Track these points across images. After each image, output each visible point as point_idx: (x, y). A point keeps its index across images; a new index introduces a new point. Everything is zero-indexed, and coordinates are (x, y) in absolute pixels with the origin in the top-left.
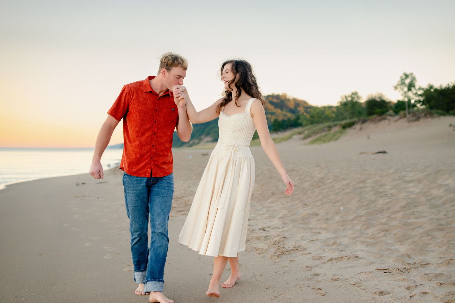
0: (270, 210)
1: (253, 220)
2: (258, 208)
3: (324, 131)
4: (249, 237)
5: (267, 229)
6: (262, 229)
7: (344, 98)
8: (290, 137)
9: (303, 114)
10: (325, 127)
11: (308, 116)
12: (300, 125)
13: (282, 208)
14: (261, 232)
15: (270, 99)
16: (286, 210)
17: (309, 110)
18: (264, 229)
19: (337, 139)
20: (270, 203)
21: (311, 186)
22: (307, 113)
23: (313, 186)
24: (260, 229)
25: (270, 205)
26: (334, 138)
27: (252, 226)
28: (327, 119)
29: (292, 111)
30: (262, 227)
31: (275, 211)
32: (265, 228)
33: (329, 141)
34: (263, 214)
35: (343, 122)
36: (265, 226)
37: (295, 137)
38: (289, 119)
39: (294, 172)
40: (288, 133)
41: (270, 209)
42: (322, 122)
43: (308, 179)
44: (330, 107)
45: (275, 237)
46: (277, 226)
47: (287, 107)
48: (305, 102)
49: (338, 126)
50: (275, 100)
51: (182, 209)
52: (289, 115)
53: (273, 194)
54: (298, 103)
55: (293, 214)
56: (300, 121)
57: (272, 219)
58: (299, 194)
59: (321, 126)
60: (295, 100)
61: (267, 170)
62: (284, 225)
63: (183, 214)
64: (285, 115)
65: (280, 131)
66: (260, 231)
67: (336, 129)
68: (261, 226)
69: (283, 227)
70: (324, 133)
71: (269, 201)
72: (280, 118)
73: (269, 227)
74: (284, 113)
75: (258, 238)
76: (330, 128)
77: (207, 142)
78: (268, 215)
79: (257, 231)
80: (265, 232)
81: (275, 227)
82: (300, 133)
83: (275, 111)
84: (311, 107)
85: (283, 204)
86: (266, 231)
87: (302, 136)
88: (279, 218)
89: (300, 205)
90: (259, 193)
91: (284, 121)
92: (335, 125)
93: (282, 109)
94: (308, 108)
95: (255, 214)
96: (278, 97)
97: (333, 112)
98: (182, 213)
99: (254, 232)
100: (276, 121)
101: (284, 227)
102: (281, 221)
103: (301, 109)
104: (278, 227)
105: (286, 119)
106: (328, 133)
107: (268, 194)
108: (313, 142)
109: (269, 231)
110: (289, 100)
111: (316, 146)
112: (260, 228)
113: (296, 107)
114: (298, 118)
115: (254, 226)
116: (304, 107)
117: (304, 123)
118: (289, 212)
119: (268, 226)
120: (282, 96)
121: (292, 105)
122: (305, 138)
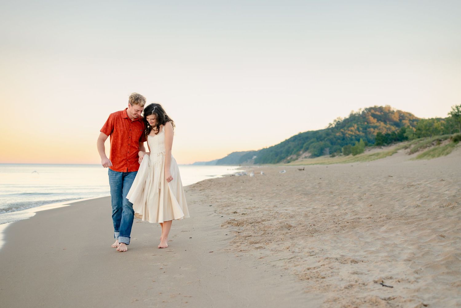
0: (387, 245)
1: (363, 263)
2: (368, 240)
3: (433, 144)
4: (358, 299)
5: (387, 283)
6: (379, 282)
7: (454, 108)
8: (395, 152)
9: (408, 127)
10: (434, 141)
11: (414, 129)
12: (406, 139)
13: (406, 241)
14: (378, 288)
15: (373, 111)
16: (413, 244)
17: (415, 123)
18: (383, 282)
19: (447, 154)
20: (386, 232)
21: (440, 207)
22: (413, 126)
23: (443, 207)
24: (376, 282)
25: (386, 235)
26: (445, 152)
27: (362, 274)
28: (436, 131)
29: (397, 124)
30: (379, 277)
31: (396, 245)
32: (384, 280)
33: (439, 155)
34: (378, 251)
35: (455, 135)
36: (383, 275)
37: (401, 151)
38: (394, 133)
39: (412, 188)
40: (392, 148)
41: (387, 242)
42: (430, 136)
43: (434, 197)
44: (438, 120)
45: (405, 301)
46: (404, 277)
47: (390, 120)
48: (410, 114)
49: (449, 140)
50: (378, 113)
51: (258, 239)
52: (393, 128)
53: (389, 218)
54: (402, 116)
55: (427, 253)
56: (405, 135)
57: (393, 262)
58: (426, 219)
59: (429, 139)
60: (399, 112)
61: (375, 185)
62: (416, 276)
63: (257, 248)
64: (389, 129)
65: (384, 146)
66: (376, 285)
67: (446, 142)
68: (377, 275)
69: (417, 280)
70: (433, 147)
71: (384, 229)
72: (384, 132)
73: (391, 278)
74: (388, 126)
75: (374, 301)
76: (439, 141)
77: (306, 157)
78: (386, 254)
79: (371, 285)
80: (384, 288)
81: (403, 280)
82: (406, 148)
83: (378, 124)
84: (417, 120)
85: (405, 234)
86: (386, 286)
87: (408, 150)
88: (405, 260)
89: (434, 236)
90: (368, 216)
91: (388, 135)
92: (446, 139)
93: (385, 122)
94: (414, 121)
95: (365, 251)
96: (381, 109)
97: (442, 124)
98: (257, 245)
99: (366, 287)
100: (379, 134)
101: (417, 278)
102: (410, 267)
103: (406, 122)
104: (407, 280)
105: (389, 132)
106: (438, 146)
107: (380, 218)
108: (420, 157)
109: (392, 287)
110: (393, 112)
111: (424, 161)
112: (376, 280)
113: (400, 120)
114: (404, 131)
115: (366, 274)
116: (410, 120)
117: (410, 136)
118: (419, 248)
119: (390, 276)
120: (385, 108)
121: (396, 118)
122: (412, 153)
